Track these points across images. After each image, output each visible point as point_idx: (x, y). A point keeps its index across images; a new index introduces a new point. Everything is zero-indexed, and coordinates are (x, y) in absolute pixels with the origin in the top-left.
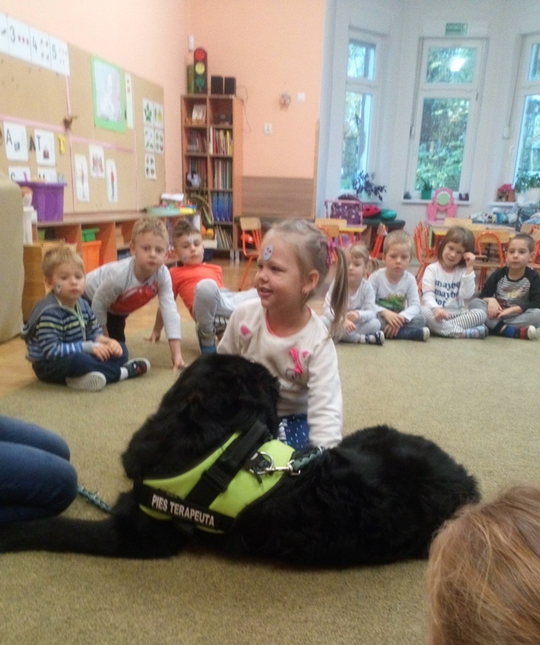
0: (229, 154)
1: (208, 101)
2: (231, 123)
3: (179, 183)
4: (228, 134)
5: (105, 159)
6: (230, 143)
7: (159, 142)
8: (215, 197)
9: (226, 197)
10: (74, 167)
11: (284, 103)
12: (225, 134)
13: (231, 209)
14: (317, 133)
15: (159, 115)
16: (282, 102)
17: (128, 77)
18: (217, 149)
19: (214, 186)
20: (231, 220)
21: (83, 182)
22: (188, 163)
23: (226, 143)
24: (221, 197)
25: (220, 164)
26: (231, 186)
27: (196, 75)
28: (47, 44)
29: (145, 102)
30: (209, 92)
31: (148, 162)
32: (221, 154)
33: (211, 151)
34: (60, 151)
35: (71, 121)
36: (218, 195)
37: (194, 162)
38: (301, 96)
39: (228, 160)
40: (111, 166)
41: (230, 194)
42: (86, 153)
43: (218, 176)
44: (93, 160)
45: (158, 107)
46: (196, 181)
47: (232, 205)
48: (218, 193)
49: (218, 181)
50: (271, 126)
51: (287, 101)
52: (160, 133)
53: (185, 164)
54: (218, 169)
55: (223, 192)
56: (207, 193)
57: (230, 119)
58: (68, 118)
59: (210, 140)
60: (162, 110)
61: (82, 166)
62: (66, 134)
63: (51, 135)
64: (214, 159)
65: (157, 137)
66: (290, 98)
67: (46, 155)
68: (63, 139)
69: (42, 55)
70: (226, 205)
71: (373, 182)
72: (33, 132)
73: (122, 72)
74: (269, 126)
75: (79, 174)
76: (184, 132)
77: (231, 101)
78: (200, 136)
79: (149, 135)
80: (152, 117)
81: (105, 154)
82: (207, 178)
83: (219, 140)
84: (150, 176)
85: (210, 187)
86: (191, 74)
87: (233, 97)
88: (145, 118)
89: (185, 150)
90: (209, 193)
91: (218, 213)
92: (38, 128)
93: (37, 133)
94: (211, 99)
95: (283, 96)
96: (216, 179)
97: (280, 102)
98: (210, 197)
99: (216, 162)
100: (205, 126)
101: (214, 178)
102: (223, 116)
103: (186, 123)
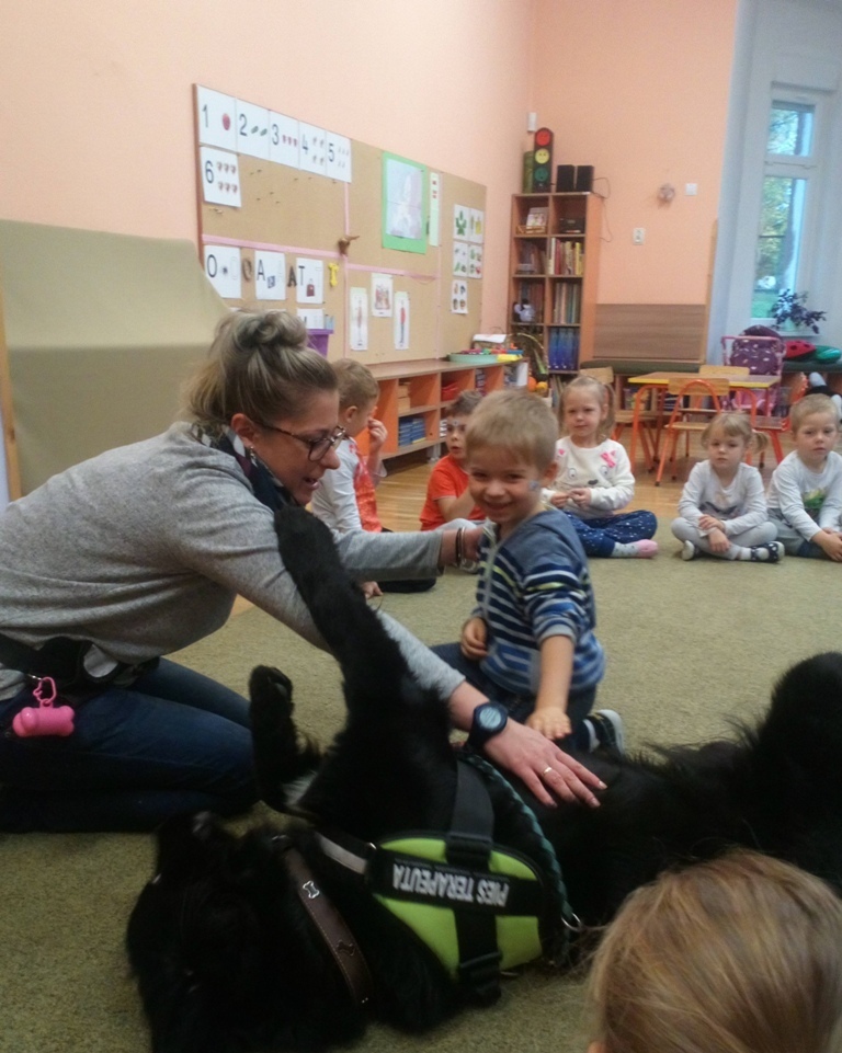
0: (578, 273)
1: (551, 203)
2: (583, 231)
3: (502, 318)
4: (578, 244)
5: (394, 292)
6: (581, 259)
7: (475, 262)
8: (554, 335)
9: (570, 335)
10: (349, 307)
11: (665, 198)
12: (573, 246)
13: (575, 353)
14: (714, 239)
15: (476, 224)
16: (662, 196)
17: (434, 177)
18: (560, 267)
19: (552, 321)
20: (576, 368)
21: (359, 325)
22: (517, 289)
23: (574, 259)
24: (562, 335)
25: (564, 288)
26: (578, 319)
27: (537, 166)
28: (322, 143)
29: (458, 209)
30: (554, 187)
31: (456, 292)
32: (566, 275)
33: (551, 271)
34: (331, 285)
35: (348, 244)
36: (558, 333)
37: (526, 286)
38: (691, 188)
39: (578, 282)
40: (401, 301)
41: (576, 330)
42: (366, 284)
43: (560, 305)
44: (378, 293)
45: (477, 214)
46: (527, 314)
47: (578, 347)
48: (558, 329)
49: (559, 311)
50: (643, 230)
51: (669, 196)
52: (477, 250)
53: (512, 289)
54: (560, 296)
55: (566, 328)
56: (541, 331)
57: (582, 225)
58: (344, 239)
59: (550, 255)
60: (481, 219)
61: (360, 302)
62: (340, 262)
63: (320, 264)
64: (555, 281)
65: (473, 257)
66: (673, 190)
67: (310, 292)
68: (335, 268)
69: (315, 158)
70: (568, 347)
71: (805, 306)
72: (295, 261)
73: (426, 170)
74: (640, 232)
75: (355, 313)
76: (514, 248)
77: (585, 197)
78: (536, 250)
79: (461, 252)
80: (466, 230)
81: (394, 284)
82: (543, 308)
83: (564, 255)
84: (459, 310)
85: (547, 322)
86: (529, 165)
87: (588, 193)
88: (456, 229)
89: (513, 272)
90: (545, 330)
91: (557, 357)
92: (302, 256)
93: (300, 261)
94: (556, 198)
95: (663, 189)
96: (556, 310)
97: (658, 198)
98: (545, 336)
99: (558, 285)
100: (545, 236)
101: (553, 307)
102: (572, 222)
103: (518, 232)
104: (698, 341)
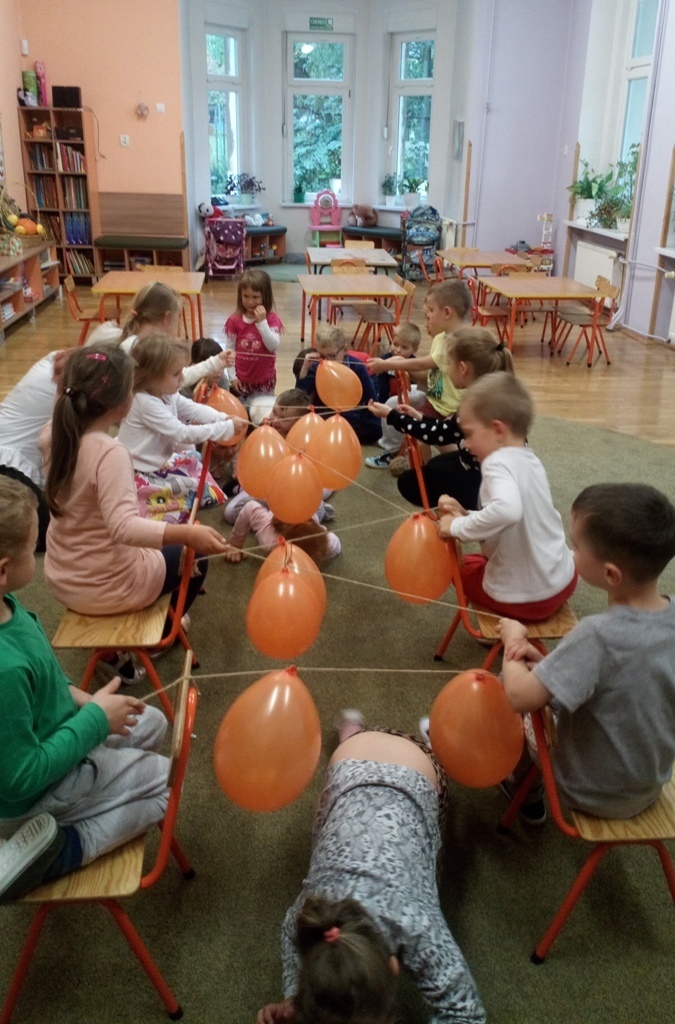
0: (83, 171)
1: (52, 116)
2: (82, 139)
6: (82, 159)
8: (68, 218)
9: (82, 218)
11: (141, 113)
13: (89, 232)
14: (182, 147)
16: (139, 112)
18: (66, 166)
19: (65, 205)
20: (90, 243)
22: (31, 180)
24: (75, 218)
25: (72, 182)
26: (87, 205)
32: (72, 172)
33: (61, 169)
36: (72, 216)
37: (38, 180)
38: (161, 107)
39: (84, 177)
41: (87, 215)
43: (70, 195)
47: (90, 227)
48: (71, 214)
49: (70, 199)
50: (128, 138)
51: (145, 113)
53: (27, 179)
54: (69, 187)
55: (78, 213)
57: (80, 134)
59: (57, 157)
64: (63, 176)
66: (147, 109)
70: (82, 227)
74: (126, 138)
76: (25, 149)
77: (79, 115)
78: (45, 151)
85: (62, 208)
87: (82, 110)
90: (61, 214)
91: (73, 235)
94: (55, 112)
95: (139, 107)
96: (67, 198)
97: (136, 112)
98: (60, 219)
99: (66, 179)
100: (49, 141)
101: (65, 196)
102: (72, 131)
103: (26, 136)
104: (181, 222)
